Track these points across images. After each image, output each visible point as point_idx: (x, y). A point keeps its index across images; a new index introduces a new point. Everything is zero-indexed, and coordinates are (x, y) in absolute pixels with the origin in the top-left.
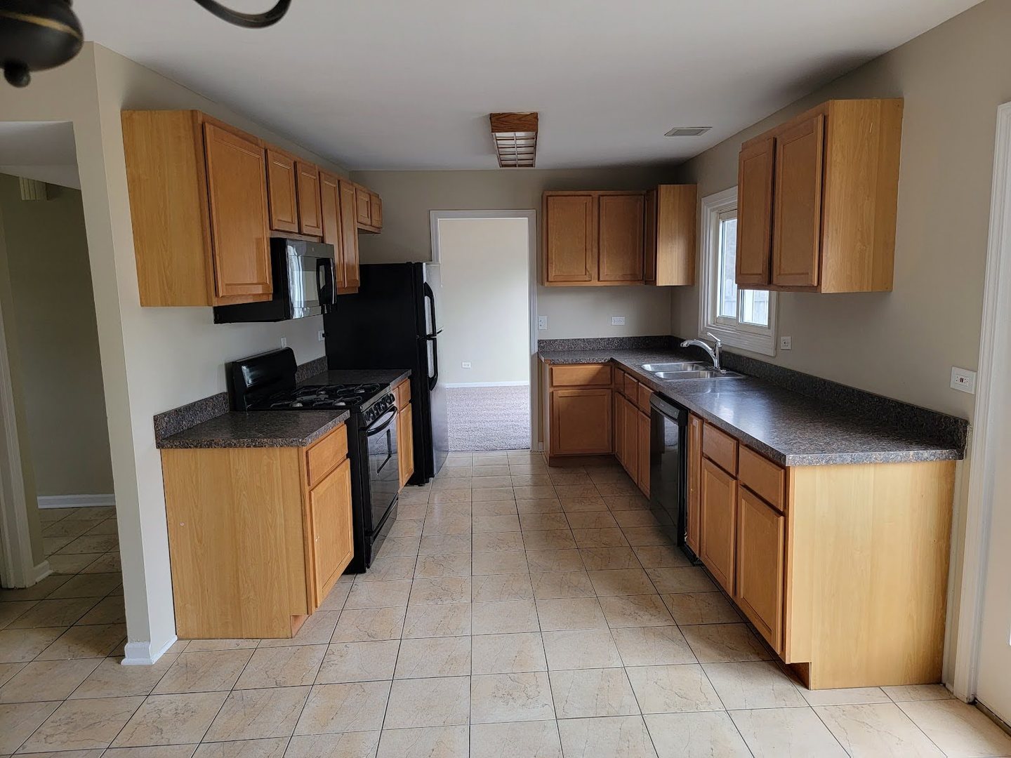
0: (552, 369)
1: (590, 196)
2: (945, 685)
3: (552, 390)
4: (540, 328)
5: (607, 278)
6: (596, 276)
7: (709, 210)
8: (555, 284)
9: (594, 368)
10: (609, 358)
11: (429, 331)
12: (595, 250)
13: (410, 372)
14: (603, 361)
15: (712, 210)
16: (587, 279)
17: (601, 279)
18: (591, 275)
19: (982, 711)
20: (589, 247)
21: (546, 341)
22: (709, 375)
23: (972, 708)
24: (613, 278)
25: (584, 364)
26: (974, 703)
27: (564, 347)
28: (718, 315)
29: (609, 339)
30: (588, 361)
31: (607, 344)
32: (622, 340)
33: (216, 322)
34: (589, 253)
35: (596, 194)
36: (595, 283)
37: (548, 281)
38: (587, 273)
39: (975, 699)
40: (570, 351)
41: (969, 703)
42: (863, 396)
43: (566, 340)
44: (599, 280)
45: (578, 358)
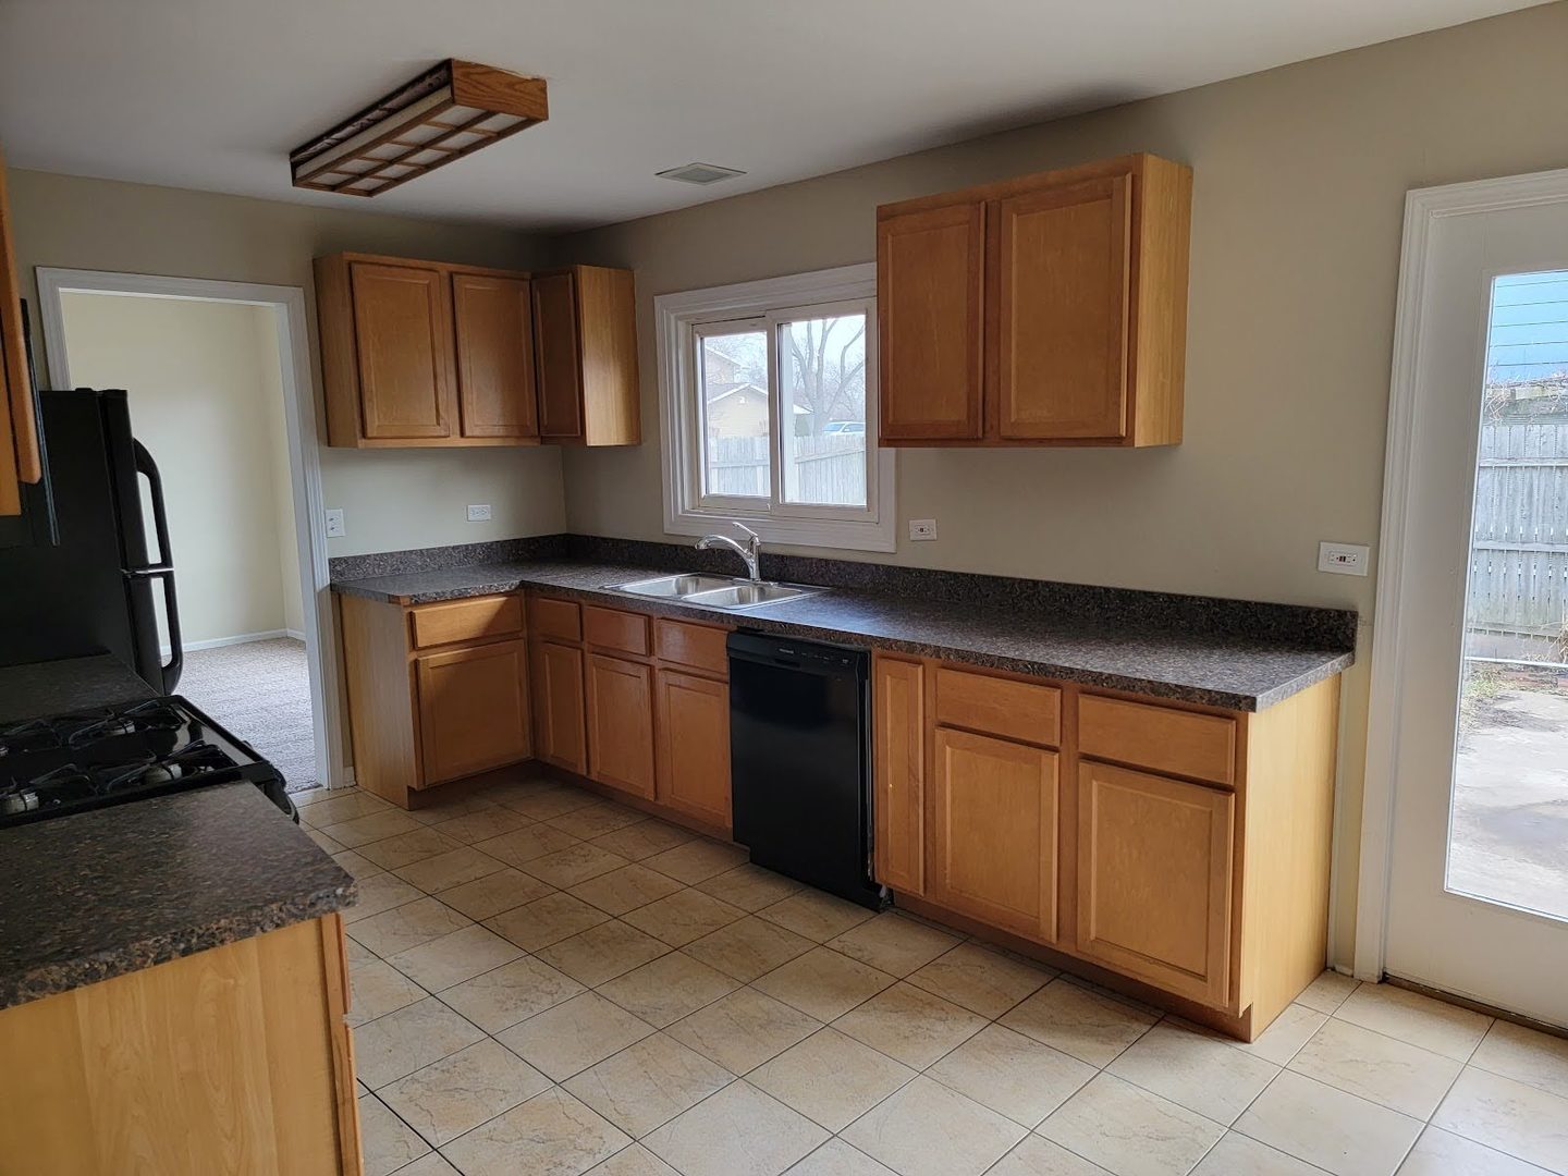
0: (411, 615)
1: (433, 270)
2: (1333, 969)
3: (413, 656)
4: (331, 533)
5: (476, 433)
6: (457, 428)
7: (672, 317)
8: (379, 444)
9: (488, 604)
10: (517, 582)
11: (154, 555)
12: (452, 378)
14: (507, 588)
15: (678, 318)
16: (443, 434)
17: (468, 433)
18: (446, 426)
19: (1403, 988)
20: (440, 370)
21: (345, 560)
22: (756, 593)
23: (1385, 986)
24: (488, 432)
25: (473, 597)
26: (1385, 979)
27: (385, 568)
28: (703, 494)
30: (483, 592)
31: (465, 557)
32: (489, 546)
34: (442, 383)
35: (444, 268)
36: (456, 441)
37: (364, 435)
38: (441, 421)
39: (1385, 973)
41: (1380, 982)
42: (1126, 597)
44: (462, 434)
45: (456, 587)
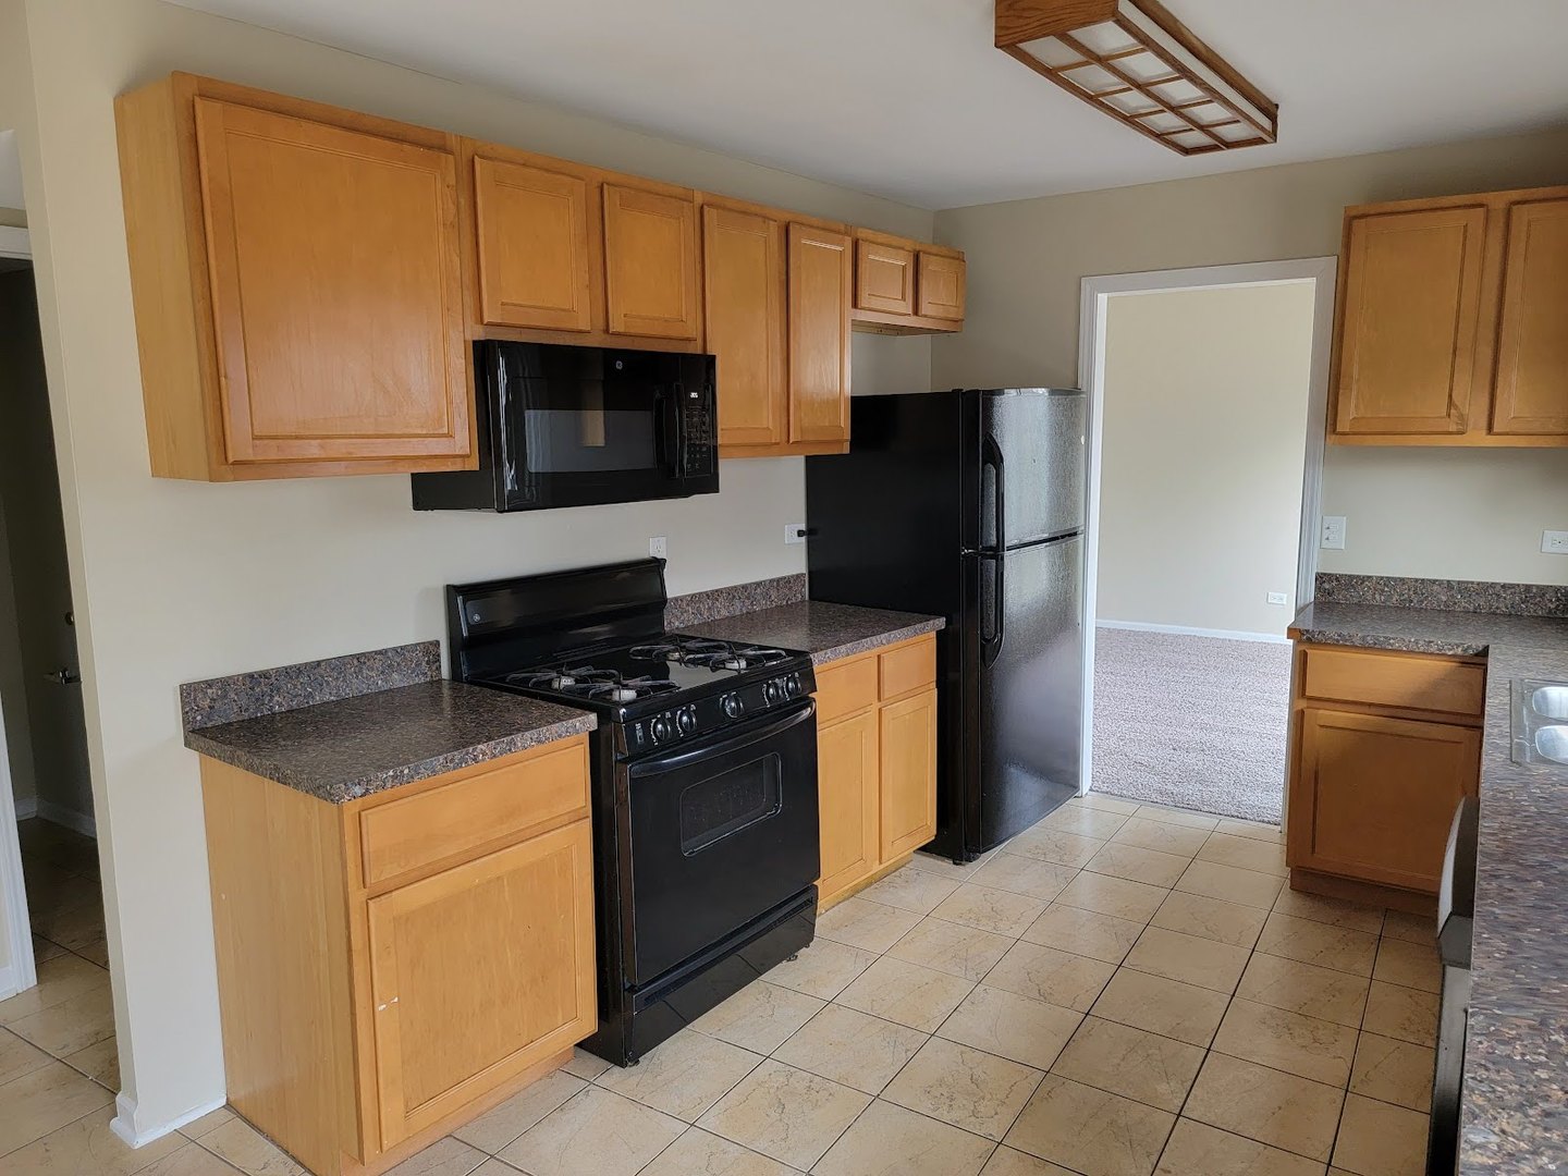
0: (1305, 654)
1: (1481, 205)
3: (1302, 704)
4: (1325, 544)
5: (1515, 427)
6: (1484, 422)
9: (1435, 667)
10: (1483, 645)
11: (987, 540)
12: (1486, 352)
13: (941, 623)
14: (1460, 650)
16: (1453, 428)
17: (1498, 429)
18: (1462, 418)
20: (1464, 343)
21: (1338, 578)
24: (1534, 428)
25: (1398, 652)
27: (1391, 596)
29: (1528, 588)
30: (1412, 647)
33: (417, 506)
34: (1463, 362)
35: (1498, 200)
36: (1478, 438)
37: (1334, 431)
38: (1454, 413)
40: (1403, 608)
43: (1395, 579)
44: (1490, 431)
45: (1381, 636)
